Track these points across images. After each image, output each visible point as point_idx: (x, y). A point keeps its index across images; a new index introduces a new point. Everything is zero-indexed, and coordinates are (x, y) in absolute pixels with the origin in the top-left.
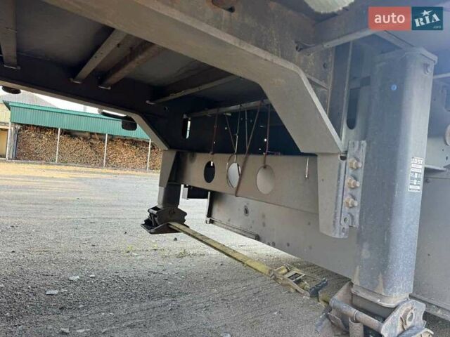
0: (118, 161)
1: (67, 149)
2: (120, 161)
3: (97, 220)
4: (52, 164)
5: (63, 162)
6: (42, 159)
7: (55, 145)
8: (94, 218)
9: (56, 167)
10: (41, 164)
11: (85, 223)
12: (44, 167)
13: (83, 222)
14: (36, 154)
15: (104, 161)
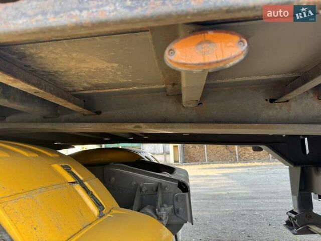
0: (247, 155)
1: (211, 152)
2: (248, 155)
3: (246, 212)
4: (205, 164)
5: (211, 161)
6: (198, 161)
7: (204, 150)
8: (243, 210)
9: (208, 166)
10: (198, 164)
11: (238, 215)
12: (200, 166)
13: (236, 214)
14: (194, 158)
15: (237, 157)
